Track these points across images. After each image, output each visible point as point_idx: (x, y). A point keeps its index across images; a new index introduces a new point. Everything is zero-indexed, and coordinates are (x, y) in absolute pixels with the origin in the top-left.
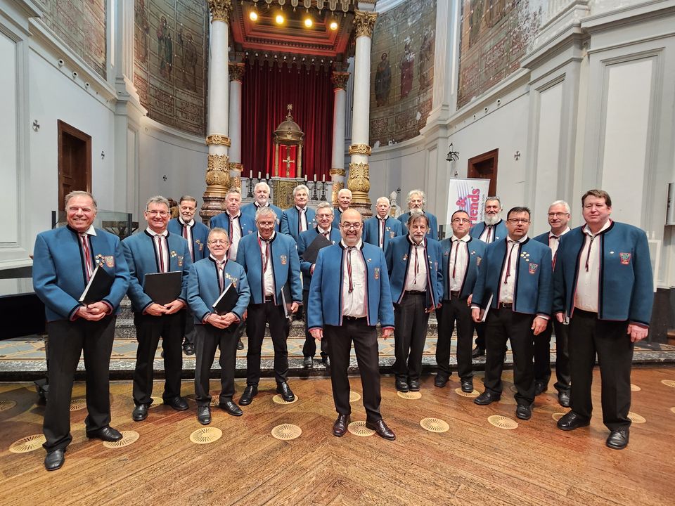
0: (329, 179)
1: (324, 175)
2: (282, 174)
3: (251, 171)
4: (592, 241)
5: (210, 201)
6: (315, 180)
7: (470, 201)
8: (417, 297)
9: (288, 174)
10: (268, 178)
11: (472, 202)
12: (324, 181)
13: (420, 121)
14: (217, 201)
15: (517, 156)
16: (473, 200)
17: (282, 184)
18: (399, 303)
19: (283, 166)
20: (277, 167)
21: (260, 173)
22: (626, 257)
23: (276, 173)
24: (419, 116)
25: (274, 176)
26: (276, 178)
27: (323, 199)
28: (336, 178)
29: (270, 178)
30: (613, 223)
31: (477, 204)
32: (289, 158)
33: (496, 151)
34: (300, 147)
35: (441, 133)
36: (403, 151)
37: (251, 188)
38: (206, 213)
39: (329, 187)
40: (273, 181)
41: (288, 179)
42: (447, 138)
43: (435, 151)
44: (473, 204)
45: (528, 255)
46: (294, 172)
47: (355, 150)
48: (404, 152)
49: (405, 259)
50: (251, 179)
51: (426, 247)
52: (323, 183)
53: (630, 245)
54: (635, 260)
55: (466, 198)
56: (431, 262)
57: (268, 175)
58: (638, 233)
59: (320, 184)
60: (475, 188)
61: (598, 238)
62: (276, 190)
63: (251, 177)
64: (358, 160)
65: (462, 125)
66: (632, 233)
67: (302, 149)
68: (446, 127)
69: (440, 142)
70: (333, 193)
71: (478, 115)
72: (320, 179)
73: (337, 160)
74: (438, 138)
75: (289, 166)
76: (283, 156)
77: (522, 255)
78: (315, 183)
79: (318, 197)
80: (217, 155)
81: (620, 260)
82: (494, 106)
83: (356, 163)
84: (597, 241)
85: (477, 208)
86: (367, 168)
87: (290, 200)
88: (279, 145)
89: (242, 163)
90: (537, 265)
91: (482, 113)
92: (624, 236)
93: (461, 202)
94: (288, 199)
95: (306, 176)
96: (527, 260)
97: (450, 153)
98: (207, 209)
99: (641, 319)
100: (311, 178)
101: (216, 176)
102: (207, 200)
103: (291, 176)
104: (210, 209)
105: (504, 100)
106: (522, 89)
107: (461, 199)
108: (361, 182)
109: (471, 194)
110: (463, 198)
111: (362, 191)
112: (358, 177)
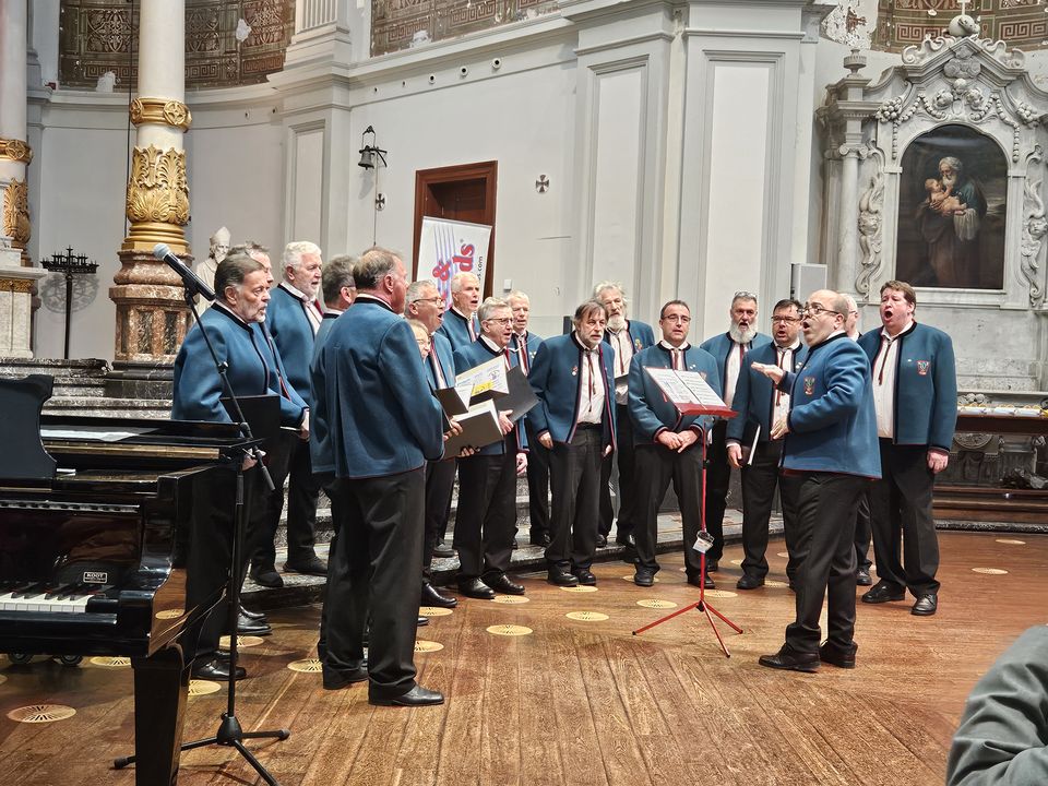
4: (889, 346)
13: (246, 43)
15: (542, 184)
22: (924, 366)
24: (243, 31)
30: (915, 324)
33: (492, 165)
35: (336, 95)
42: (349, 109)
43: (319, 135)
47: (154, 115)
53: (931, 351)
54: (934, 369)
55: (449, 264)
58: (940, 337)
60: (467, 242)
61: (896, 341)
64: (164, 139)
65: (395, 88)
66: (934, 337)
68: (347, 83)
71: (442, 78)
74: (330, 106)
81: (917, 369)
82: (483, 69)
83: (158, 148)
84: (895, 344)
86: (186, 161)
91: (454, 75)
92: (924, 342)
93: (442, 270)
97: (367, 149)
99: (942, 444)
105: (507, 64)
106: (552, 53)
107: (441, 263)
108: (173, 201)
109: (459, 254)
110: (445, 262)
111: (174, 223)
112: (165, 185)
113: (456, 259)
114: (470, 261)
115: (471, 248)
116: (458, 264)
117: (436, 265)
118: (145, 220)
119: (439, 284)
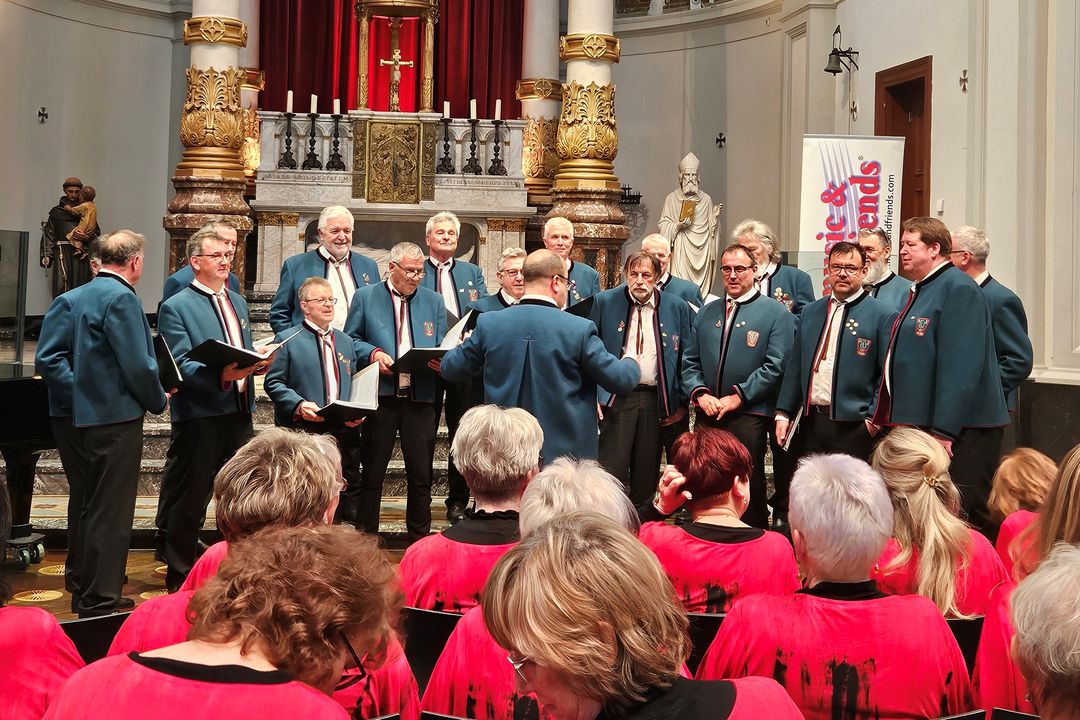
0: (514, 110)
1: (498, 103)
2: (378, 102)
3: (290, 94)
5: (193, 190)
6: (474, 116)
7: (855, 193)
8: (642, 396)
9: (395, 99)
10: (337, 110)
11: (861, 195)
12: (498, 117)
14: (211, 190)
15: (965, 81)
16: (863, 189)
17: (377, 130)
18: (610, 405)
19: (380, 76)
20: (363, 81)
21: (314, 98)
22: (922, 325)
23: (363, 98)
25: (355, 107)
26: (362, 113)
27: (497, 168)
28: (535, 107)
29: (344, 110)
31: (875, 200)
32: (397, 55)
33: (926, 63)
34: (430, 24)
36: (729, 28)
37: (288, 142)
38: (184, 221)
39: (514, 136)
40: (353, 122)
41: (397, 115)
42: (834, 7)
43: (802, 41)
44: (863, 200)
45: (856, 325)
46: (412, 94)
47: (576, 50)
48: (732, 31)
49: (620, 330)
50: (289, 117)
51: (656, 309)
52: (497, 124)
55: (844, 186)
56: (664, 335)
57: (337, 103)
59: (486, 128)
60: (869, 159)
62: (363, 148)
63: (290, 109)
64: (585, 74)
67: (436, 27)
69: (816, 20)
70: (527, 149)
72: (486, 112)
73: (538, 61)
75: (397, 76)
76: (380, 50)
77: (848, 325)
78: (474, 123)
79: (482, 166)
80: (212, 70)
81: (915, 328)
83: (579, 83)
85: (875, 210)
86: (610, 98)
87: (402, 177)
88: (370, 19)
89: (261, 68)
90: (869, 342)
93: (834, 195)
94: (396, 170)
95: (447, 105)
96: (854, 333)
97: (836, 52)
98: (186, 210)
100: (460, 111)
101: (210, 124)
102: (184, 187)
103: (404, 107)
104: (194, 211)
107: (832, 185)
108: (592, 135)
109: (858, 173)
110: (838, 185)
111: (595, 158)
112: (585, 120)
113: (854, 180)
114: (876, 180)
115: (875, 165)
116: (858, 185)
117: (825, 188)
118: (567, 158)
119: (831, 209)
